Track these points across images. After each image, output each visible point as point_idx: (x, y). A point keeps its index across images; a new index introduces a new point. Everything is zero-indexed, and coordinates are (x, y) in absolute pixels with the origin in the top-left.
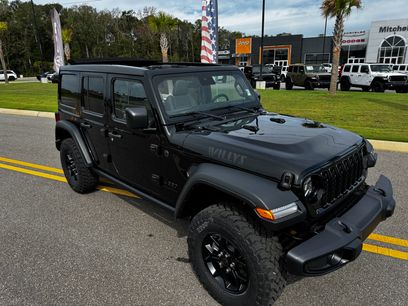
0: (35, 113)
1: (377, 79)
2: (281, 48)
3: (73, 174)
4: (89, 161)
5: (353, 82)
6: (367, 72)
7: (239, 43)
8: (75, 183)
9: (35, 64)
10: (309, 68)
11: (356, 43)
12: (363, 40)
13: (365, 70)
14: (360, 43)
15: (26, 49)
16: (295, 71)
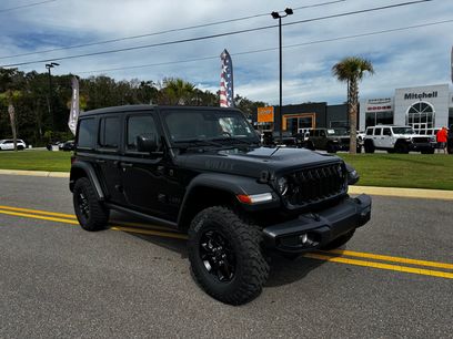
0: (46, 173)
1: (399, 140)
2: (305, 116)
3: (84, 212)
4: (101, 195)
5: (376, 145)
6: (390, 134)
7: (261, 112)
8: (85, 221)
9: (46, 133)
10: (331, 132)
11: (382, 110)
12: (389, 107)
13: (387, 132)
14: (387, 110)
15: (38, 119)
16: (317, 135)
